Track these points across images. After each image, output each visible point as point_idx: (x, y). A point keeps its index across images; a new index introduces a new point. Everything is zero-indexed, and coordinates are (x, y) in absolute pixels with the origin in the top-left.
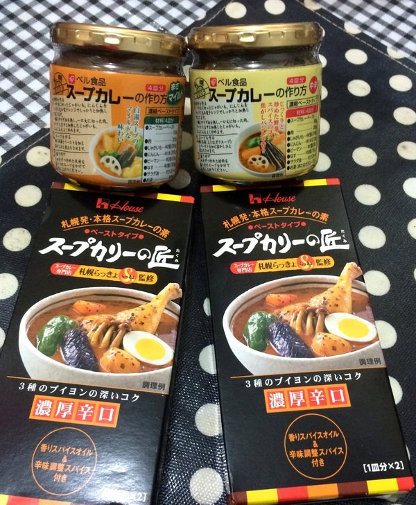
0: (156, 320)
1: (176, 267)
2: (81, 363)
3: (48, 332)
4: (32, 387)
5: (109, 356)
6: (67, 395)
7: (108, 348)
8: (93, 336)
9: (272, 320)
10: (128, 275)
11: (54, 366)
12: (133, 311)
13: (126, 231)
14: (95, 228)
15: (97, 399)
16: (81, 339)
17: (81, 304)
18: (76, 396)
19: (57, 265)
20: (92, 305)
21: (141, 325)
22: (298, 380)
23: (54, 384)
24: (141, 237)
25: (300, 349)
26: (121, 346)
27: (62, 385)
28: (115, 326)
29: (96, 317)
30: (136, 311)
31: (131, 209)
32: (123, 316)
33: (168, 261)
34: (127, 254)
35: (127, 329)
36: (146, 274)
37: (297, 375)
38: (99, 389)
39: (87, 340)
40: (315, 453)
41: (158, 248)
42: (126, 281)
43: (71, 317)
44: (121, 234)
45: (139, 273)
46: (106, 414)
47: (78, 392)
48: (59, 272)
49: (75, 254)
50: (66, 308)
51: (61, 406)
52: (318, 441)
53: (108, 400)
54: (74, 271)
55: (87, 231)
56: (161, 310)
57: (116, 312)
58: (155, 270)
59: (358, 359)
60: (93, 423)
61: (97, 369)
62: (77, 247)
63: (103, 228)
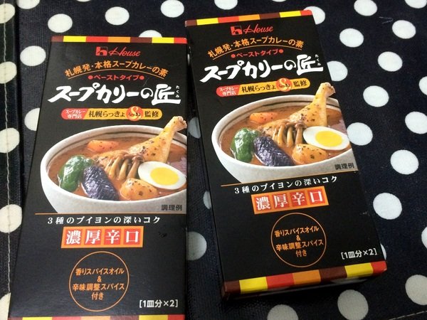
0: (166, 151)
1: (178, 102)
2: (103, 195)
3: (67, 171)
4: (60, 221)
5: (127, 186)
6: (93, 224)
7: (125, 179)
8: (110, 171)
9: (257, 135)
10: (134, 113)
11: (77, 201)
12: (144, 144)
13: (127, 74)
14: (98, 73)
15: (121, 224)
16: (99, 173)
17: (95, 143)
18: (102, 224)
19: (67, 111)
20: (105, 143)
21: (153, 156)
22: (282, 185)
23: (80, 216)
24: (142, 78)
25: (282, 158)
26: (137, 177)
27: (87, 216)
28: (130, 160)
29: (111, 153)
30: (147, 144)
31: (129, 54)
32: (135, 150)
33: (170, 97)
34: (130, 94)
35: (141, 161)
36: (151, 110)
37: (280, 181)
38: (122, 216)
39: (105, 175)
40: (298, 245)
41: (159, 86)
42: (134, 118)
43: (87, 155)
44: (123, 77)
45: (144, 110)
46: (132, 237)
47: (103, 220)
48: (70, 117)
49: (82, 99)
50: (82, 149)
51: (90, 234)
52: (300, 236)
53: (132, 224)
54: (83, 115)
55: (91, 77)
56: (169, 141)
57: (127, 149)
58: (158, 106)
59: (334, 164)
60: (122, 246)
61: (117, 198)
62: (83, 93)
63: (105, 73)
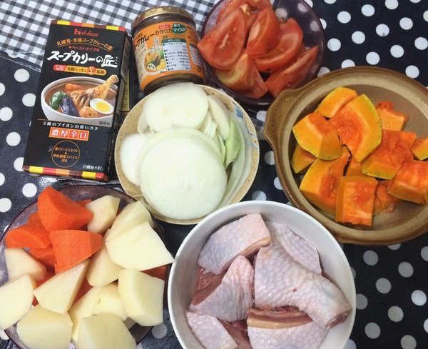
0: (105, 93)
1: (116, 66)
2: (71, 113)
3: (54, 99)
4: (49, 124)
5: (83, 110)
6: (65, 127)
7: (83, 106)
8: (75, 101)
10: (91, 70)
11: (57, 114)
12: (94, 88)
13: (90, 47)
14: (74, 45)
15: (79, 129)
16: (70, 102)
17: (69, 85)
18: (69, 128)
19: (56, 66)
20: (74, 86)
21: (99, 96)
23: (59, 122)
25: (74, 111)
26: (89, 106)
27: (63, 123)
28: (86, 96)
29: (77, 92)
30: (96, 89)
31: (92, 35)
32: (89, 91)
33: (112, 63)
34: (91, 59)
35: (92, 97)
36: (101, 70)
38: (80, 125)
39: (73, 103)
40: (64, 157)
41: (107, 56)
42: (91, 73)
43: (65, 92)
44: (88, 49)
45: (97, 69)
46: (83, 135)
47: (70, 126)
48: (57, 69)
49: (64, 60)
50: (62, 87)
51: (63, 132)
53: (84, 129)
54: (64, 69)
55: (70, 47)
56: (108, 88)
57: (85, 90)
58: (105, 68)
59: (99, 121)
60: (78, 139)
61: (78, 116)
62: (66, 56)
63: (78, 45)
